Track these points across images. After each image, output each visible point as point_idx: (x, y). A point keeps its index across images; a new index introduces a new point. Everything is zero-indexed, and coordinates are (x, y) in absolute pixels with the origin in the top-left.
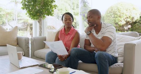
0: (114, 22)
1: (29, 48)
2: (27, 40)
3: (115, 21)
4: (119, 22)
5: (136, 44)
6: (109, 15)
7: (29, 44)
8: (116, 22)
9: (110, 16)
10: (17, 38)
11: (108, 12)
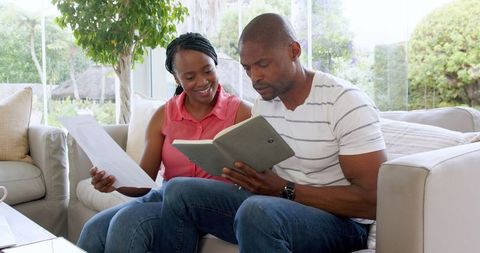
0: (442, 69)
1: (64, 168)
2: (52, 139)
3: (445, 66)
4: (460, 69)
5: (433, 171)
6: (423, 43)
7: (62, 154)
8: (449, 70)
9: (428, 50)
10: (28, 130)
11: (420, 33)
